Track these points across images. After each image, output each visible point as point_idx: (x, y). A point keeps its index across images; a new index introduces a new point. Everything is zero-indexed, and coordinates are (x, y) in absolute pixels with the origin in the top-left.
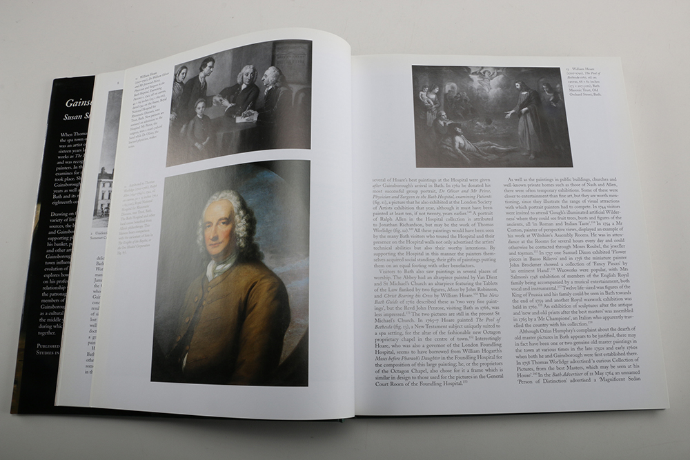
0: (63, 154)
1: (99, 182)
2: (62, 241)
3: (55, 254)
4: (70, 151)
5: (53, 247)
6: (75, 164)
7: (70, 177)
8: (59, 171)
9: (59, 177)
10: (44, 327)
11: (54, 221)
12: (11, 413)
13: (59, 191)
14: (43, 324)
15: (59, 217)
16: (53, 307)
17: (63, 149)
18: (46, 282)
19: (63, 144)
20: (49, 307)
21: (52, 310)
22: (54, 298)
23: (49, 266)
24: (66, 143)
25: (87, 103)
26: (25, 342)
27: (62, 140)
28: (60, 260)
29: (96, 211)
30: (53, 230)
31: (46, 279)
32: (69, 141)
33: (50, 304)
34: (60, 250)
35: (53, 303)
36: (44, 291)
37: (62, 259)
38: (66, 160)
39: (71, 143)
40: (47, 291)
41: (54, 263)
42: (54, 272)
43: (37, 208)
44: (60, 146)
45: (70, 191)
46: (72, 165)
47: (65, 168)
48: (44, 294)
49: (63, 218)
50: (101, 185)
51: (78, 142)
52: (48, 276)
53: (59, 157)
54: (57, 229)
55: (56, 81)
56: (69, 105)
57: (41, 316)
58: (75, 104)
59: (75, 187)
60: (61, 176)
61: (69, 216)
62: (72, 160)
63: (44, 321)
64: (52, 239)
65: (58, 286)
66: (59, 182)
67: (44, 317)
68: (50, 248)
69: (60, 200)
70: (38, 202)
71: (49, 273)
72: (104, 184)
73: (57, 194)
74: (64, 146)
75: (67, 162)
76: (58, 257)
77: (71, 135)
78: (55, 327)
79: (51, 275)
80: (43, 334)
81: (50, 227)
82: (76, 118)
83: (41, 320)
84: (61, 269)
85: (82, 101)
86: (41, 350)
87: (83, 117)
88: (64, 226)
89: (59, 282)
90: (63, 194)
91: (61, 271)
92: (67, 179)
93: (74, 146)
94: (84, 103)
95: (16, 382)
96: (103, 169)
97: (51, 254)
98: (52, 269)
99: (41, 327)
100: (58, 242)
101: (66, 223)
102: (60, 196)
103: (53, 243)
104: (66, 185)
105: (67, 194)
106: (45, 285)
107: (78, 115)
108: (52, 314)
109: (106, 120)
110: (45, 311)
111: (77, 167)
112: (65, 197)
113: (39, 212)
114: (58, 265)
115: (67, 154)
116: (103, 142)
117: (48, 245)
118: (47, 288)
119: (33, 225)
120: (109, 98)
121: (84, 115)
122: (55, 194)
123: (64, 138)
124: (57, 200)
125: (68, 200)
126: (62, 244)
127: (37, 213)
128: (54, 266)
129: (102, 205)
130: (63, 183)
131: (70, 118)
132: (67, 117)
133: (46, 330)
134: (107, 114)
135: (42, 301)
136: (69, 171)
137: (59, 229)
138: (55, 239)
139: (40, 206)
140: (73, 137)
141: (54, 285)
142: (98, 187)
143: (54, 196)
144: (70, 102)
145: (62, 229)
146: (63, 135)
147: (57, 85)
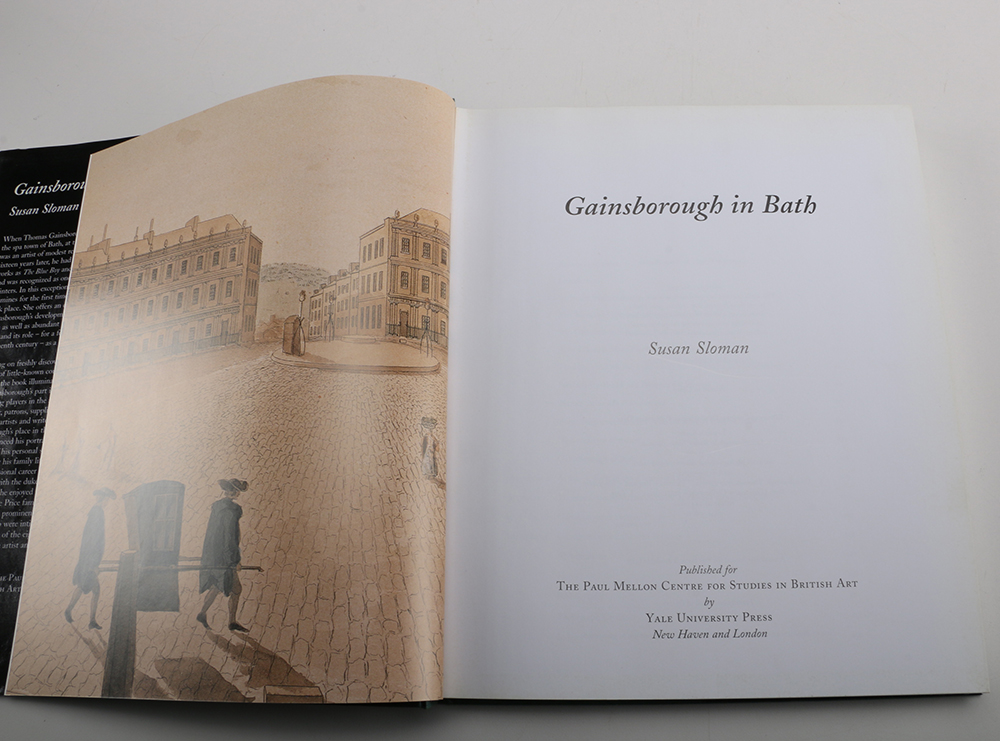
0: (5, 270)
4: (16, 265)
6: (22, 285)
17: (5, 261)
19: (6, 253)
24: (11, 252)
25: (48, 189)
27: (5, 248)
32: (15, 248)
38: (8, 278)
39: (19, 252)
45: (12, 327)
46: (16, 287)
47: (7, 291)
51: (30, 250)
56: (19, 191)
58: (29, 191)
59: (20, 321)
61: (7, 368)
62: (18, 278)
74: (7, 257)
75: (9, 283)
77: (20, 239)
82: (29, 212)
85: (39, 186)
87: (40, 211)
92: (9, 309)
93: (23, 256)
94: (44, 189)
101: (2, 378)
104: (7, 317)
105: (6, 332)
107: (33, 208)
111: (24, 290)
115: (11, 269)
121: (42, 209)
123: (9, 244)
125: (7, 341)
130: (2, 314)
131: (19, 213)
132: (15, 212)
136: (11, 296)
140: (22, 243)
144: (23, 187)
146: (6, 239)
147: (3, 160)
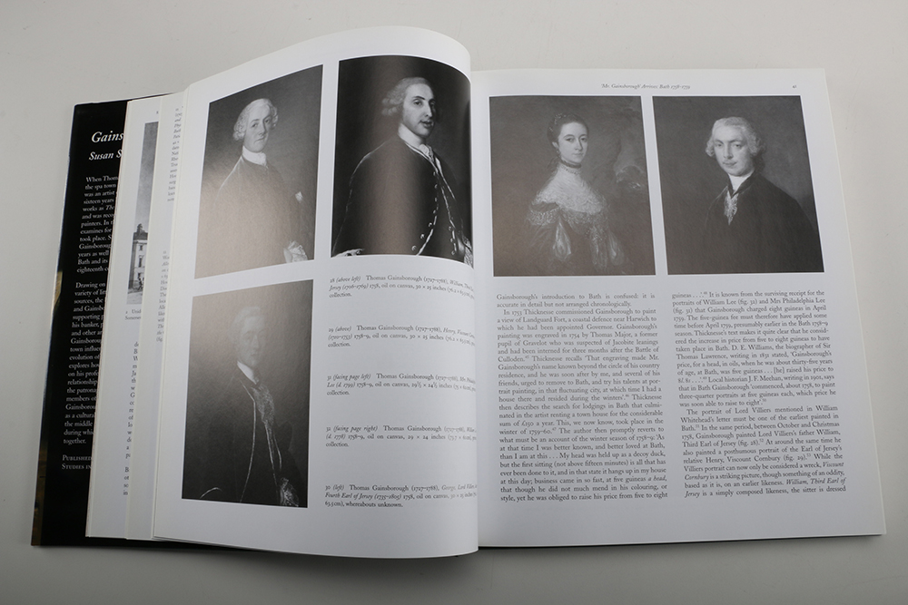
0: (90, 206)
1: (135, 244)
2: (92, 320)
3: (83, 337)
4: (99, 201)
5: (80, 328)
6: (105, 218)
7: (100, 235)
8: (86, 228)
9: (86, 236)
10: (70, 433)
11: (80, 294)
12: (32, 544)
13: (86, 255)
14: (70, 429)
15: (86, 289)
16: (82, 407)
17: (89, 198)
18: (73, 374)
19: (89, 191)
20: (77, 408)
21: (80, 412)
22: (83, 395)
23: (76, 354)
24: (94, 191)
25: (119, 137)
26: (46, 452)
27: (88, 187)
28: (89, 345)
29: (131, 282)
30: (79, 306)
31: (72, 370)
32: (97, 187)
33: (78, 403)
34: (89, 333)
35: (82, 402)
36: (70, 386)
37: (92, 344)
38: (93, 213)
39: (100, 190)
40: (73, 387)
41: (81, 349)
42: (82, 362)
43: (58, 277)
44: (86, 195)
45: (100, 254)
46: (101, 220)
47: (93, 224)
48: (70, 390)
49: (92, 290)
50: (138, 247)
51: (110, 188)
52: (75, 367)
53: (85, 210)
54: (84, 305)
55: (78, 108)
56: (96, 139)
57: (68, 419)
58: (104, 139)
59: (107, 249)
60: (89, 235)
61: (98, 288)
62: (102, 213)
63: (71, 425)
64: (78, 318)
65: (87, 380)
66: (86, 243)
67: (71, 420)
68: (76, 330)
69: (88, 266)
70: (59, 270)
71: (75, 362)
72: (141, 247)
73: (84, 259)
74: (91, 195)
75: (95, 216)
76: (87, 341)
77: (100, 179)
78: (84, 433)
79: (79, 366)
80: (70, 442)
81: (76, 302)
82: (105, 157)
83: (67, 424)
84: (91, 357)
85: (112, 134)
86: (68, 463)
87: (114, 156)
88: (94, 300)
89: (90, 374)
90: (91, 258)
91: (91, 361)
92: (96, 239)
93: (104, 194)
94: (116, 137)
95: (37, 505)
96: (140, 226)
97: (77, 337)
98: (79, 358)
99: (67, 433)
100: (86, 321)
101: (96, 297)
102: (87, 262)
103: (79, 323)
104: (95, 246)
105: (96, 258)
106: (71, 379)
107: (109, 153)
108: (81, 416)
109: (142, 162)
110: (71, 412)
111: (108, 223)
112: (93, 262)
113: (60, 282)
114: (87, 352)
115: (95, 205)
116: (139, 190)
117: (74, 325)
118: (74, 382)
119: (54, 296)
120: (145, 133)
121: (116, 153)
122: (81, 258)
123: (91, 184)
124: (83, 266)
125: (97, 266)
126: (92, 325)
127: (57, 284)
128: (82, 354)
129: (139, 274)
130: (91, 243)
131: (97, 157)
132: (93, 156)
133: (74, 437)
134: (143, 154)
135: (68, 399)
136: (97, 228)
137: (88, 304)
138: (82, 317)
139: (61, 274)
140: (102, 183)
141: (83, 378)
142: (134, 250)
143: (80, 262)
144: (98, 135)
145: (91, 305)
146: (89, 179)
147: (79, 112)
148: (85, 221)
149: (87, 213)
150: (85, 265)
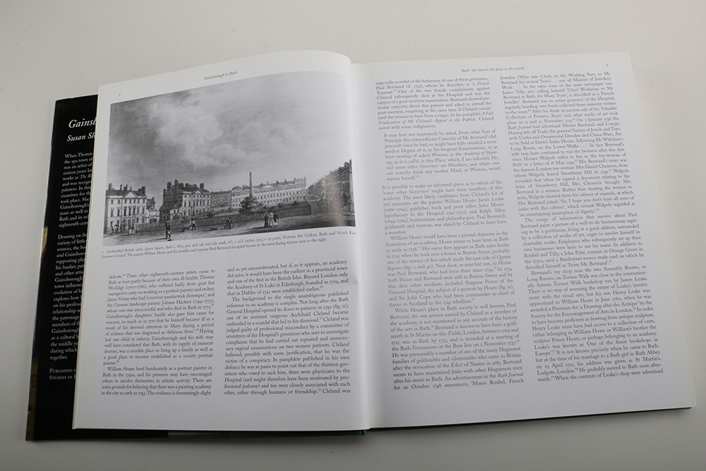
0: (68, 176)
1: (107, 199)
2: (71, 263)
3: (64, 277)
4: (75, 172)
5: (62, 270)
6: (80, 185)
7: (76, 198)
8: (65, 193)
9: (65, 199)
10: (55, 352)
11: (61, 244)
12: (26, 440)
13: (65, 213)
14: (55, 348)
15: (66, 240)
16: (64, 331)
17: (68, 170)
18: (57, 306)
19: (67, 165)
20: (61, 331)
21: (63, 334)
22: (65, 321)
23: (59, 290)
24: (71, 165)
25: (90, 123)
26: (37, 367)
27: (66, 162)
28: (69, 283)
29: (105, 229)
30: (61, 253)
31: (56, 303)
32: (73, 162)
33: (61, 328)
34: (68, 273)
35: (64, 327)
36: (55, 315)
37: (71, 282)
38: (71, 181)
39: (76, 164)
40: (58, 315)
41: (63, 286)
42: (64, 296)
43: (44, 231)
44: (65, 168)
45: (77, 212)
46: (77, 186)
47: (71, 190)
48: (55, 318)
49: (71, 240)
50: (110, 202)
51: (83, 162)
52: (58, 300)
53: (64, 179)
54: (65, 252)
55: (58, 102)
56: (72, 125)
57: (53, 341)
58: (78, 125)
59: (81, 208)
60: (67, 198)
61: (76, 238)
62: (77, 181)
63: (56, 345)
64: (60, 262)
65: (68, 309)
66: (65, 204)
67: (55, 341)
68: (59, 271)
69: (67, 222)
70: (45, 226)
71: (58, 296)
72: (112, 201)
73: (64, 217)
74: (69, 168)
75: (72, 184)
76: (68, 279)
77: (75, 156)
78: (67, 351)
79: (61, 299)
80: (55, 358)
81: (58, 250)
82: (79, 138)
83: (53, 344)
84: (70, 292)
85: (84, 121)
86: (55, 374)
87: (86, 137)
88: (72, 248)
89: (70, 305)
90: (69, 216)
91: (71, 294)
92: (73, 201)
93: (79, 167)
94: (87, 123)
95: (30, 409)
96: (110, 185)
97: (60, 277)
98: (61, 293)
99: (53, 351)
100: (66, 264)
101: (74, 245)
102: (67, 219)
103: (61, 266)
104: (72, 206)
105: (74, 216)
106: (55, 309)
107: (82, 135)
108: (64, 338)
110: (56, 335)
111: (82, 188)
112: (71, 219)
113: (46, 235)
114: (67, 288)
115: (72, 175)
117: (57, 268)
118: (58, 312)
119: (41, 248)
121: (88, 136)
122: (62, 216)
123: (69, 159)
124: (63, 222)
125: (74, 221)
126: (71, 267)
127: (44, 237)
128: (64, 290)
130: (69, 204)
131: (73, 139)
132: (70, 139)
133: (58, 354)
135: (53, 325)
136: (74, 192)
137: (67, 251)
138: (64, 262)
139: (47, 229)
140: (77, 158)
141: (64, 309)
142: (107, 204)
143: (61, 219)
144: (74, 122)
145: (70, 252)
146: (67, 156)
147: (59, 106)
148: (65, 188)
149: (66, 182)
150: (65, 221)
